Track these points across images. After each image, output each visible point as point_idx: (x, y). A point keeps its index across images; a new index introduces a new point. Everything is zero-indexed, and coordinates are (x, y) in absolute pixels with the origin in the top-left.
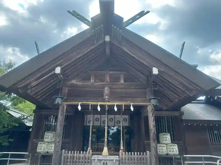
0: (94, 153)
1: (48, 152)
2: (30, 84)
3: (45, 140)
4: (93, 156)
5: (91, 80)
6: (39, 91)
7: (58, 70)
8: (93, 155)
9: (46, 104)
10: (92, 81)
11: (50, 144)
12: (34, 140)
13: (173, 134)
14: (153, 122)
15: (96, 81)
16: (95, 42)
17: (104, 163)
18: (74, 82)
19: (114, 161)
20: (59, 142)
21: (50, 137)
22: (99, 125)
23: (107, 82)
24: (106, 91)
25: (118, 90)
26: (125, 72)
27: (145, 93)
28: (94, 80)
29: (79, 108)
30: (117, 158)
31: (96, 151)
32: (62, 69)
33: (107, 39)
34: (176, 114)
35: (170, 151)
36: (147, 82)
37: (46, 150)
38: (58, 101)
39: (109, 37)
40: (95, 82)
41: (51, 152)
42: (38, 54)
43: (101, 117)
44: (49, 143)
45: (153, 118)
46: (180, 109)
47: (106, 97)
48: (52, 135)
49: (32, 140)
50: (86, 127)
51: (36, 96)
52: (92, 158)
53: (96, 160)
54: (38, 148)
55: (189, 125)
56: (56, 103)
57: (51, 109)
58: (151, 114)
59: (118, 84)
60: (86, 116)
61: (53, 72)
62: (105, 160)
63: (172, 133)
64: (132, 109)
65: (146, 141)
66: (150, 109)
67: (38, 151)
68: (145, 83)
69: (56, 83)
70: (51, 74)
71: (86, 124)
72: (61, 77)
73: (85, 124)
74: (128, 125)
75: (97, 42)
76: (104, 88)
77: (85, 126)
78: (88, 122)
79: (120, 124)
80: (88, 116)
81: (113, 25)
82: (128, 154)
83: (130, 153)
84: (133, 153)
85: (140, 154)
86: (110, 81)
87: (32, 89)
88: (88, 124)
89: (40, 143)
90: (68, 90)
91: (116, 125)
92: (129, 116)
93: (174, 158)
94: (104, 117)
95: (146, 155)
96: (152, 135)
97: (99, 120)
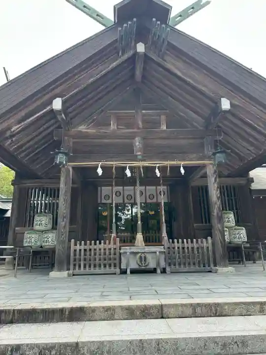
1: (41, 247)
2: (9, 128)
3: (37, 227)
4: (122, 248)
5: (111, 125)
6: (25, 144)
7: (57, 104)
8: (121, 246)
9: (34, 169)
10: (113, 126)
11: (45, 233)
12: (17, 228)
13: (237, 212)
14: (217, 191)
15: (120, 127)
16: (120, 54)
17: (141, 257)
18: (82, 128)
19: (158, 253)
20: (64, 227)
21: (43, 222)
23: (139, 128)
24: (137, 144)
25: (158, 142)
26: (168, 111)
27: (202, 146)
28: (117, 125)
29: (100, 171)
30: (161, 248)
32: (64, 103)
33: (141, 48)
34: (242, 181)
35: (235, 238)
36: (207, 127)
37: (39, 244)
38: (60, 158)
39: (143, 45)
40: (118, 128)
41: (48, 245)
42: (8, 80)
43: (123, 189)
44: (42, 232)
45: (216, 185)
46: (247, 174)
47: (139, 153)
48: (48, 219)
49: (14, 228)
51: (18, 154)
52: (122, 251)
53: (128, 254)
54: (25, 241)
55: (261, 197)
56: (58, 162)
57: (42, 178)
58: (213, 179)
59: (157, 132)
60: (99, 188)
61: (48, 108)
62: (142, 253)
63: (235, 211)
64: (183, 171)
65: (195, 225)
66: (210, 170)
67: (25, 245)
68: (201, 128)
69: (52, 131)
70: (45, 111)
71: (101, 201)
72: (62, 118)
73: (99, 202)
74: (167, 201)
75: (123, 54)
76: (134, 139)
78: (103, 197)
79: (154, 200)
80: (103, 188)
81: (154, 19)
82: (178, 242)
83: (180, 240)
84: (185, 240)
85: (197, 242)
86: (143, 127)
87: (14, 139)
88: (104, 201)
89: (28, 233)
90: (74, 143)
91: (149, 201)
92: (169, 187)
93: (244, 247)
94: (129, 190)
95: (207, 243)
96: (215, 212)
97: (120, 195)
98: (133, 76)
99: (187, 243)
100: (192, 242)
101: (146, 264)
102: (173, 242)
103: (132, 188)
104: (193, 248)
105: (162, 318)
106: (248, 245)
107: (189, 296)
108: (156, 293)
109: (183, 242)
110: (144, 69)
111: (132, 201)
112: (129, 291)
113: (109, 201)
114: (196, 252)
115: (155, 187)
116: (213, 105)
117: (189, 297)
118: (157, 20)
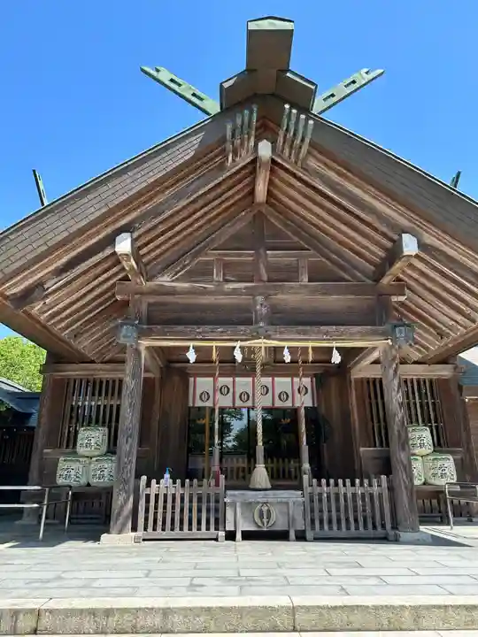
0: (231, 483)
1: (89, 485)
2: (40, 284)
3: (80, 450)
4: (229, 492)
5: (213, 274)
7: (124, 245)
8: (227, 488)
9: (80, 347)
10: (217, 277)
11: (96, 461)
12: (45, 451)
13: (437, 427)
15: (227, 278)
16: (230, 159)
17: (261, 511)
18: (165, 280)
19: (291, 504)
22: (231, 405)
23: (261, 281)
24: (259, 306)
26: (311, 252)
27: (371, 312)
28: (224, 274)
29: (192, 356)
30: (298, 495)
31: (235, 478)
32: (134, 241)
33: (265, 150)
34: (445, 371)
35: (434, 475)
37: (83, 481)
39: (269, 144)
40: (226, 280)
41: (101, 483)
43: (234, 381)
44: (91, 459)
48: (100, 435)
49: (43, 451)
50: (192, 410)
51: (53, 323)
52: (227, 500)
53: (239, 504)
54: (59, 473)
57: (93, 362)
59: (292, 287)
60: (192, 379)
61: (108, 252)
62: (264, 503)
63: (434, 425)
64: (337, 358)
65: (362, 449)
67: (60, 481)
68: (369, 282)
69: (113, 285)
71: (194, 402)
72: (131, 266)
73: (191, 404)
74: (311, 405)
75: (234, 160)
76: (252, 298)
77: (190, 408)
78: (198, 397)
79: (288, 404)
80: (198, 379)
81: (287, 106)
82: (328, 485)
83: (332, 481)
84: (340, 481)
85: (362, 484)
86: (268, 277)
87: (47, 301)
88: (199, 404)
89: (65, 461)
90: (150, 305)
91: (278, 404)
92: (314, 379)
93: (449, 492)
94: (243, 383)
95: (379, 486)
96: (395, 428)
97: (228, 392)
98: (252, 193)
99: (344, 485)
100: (353, 484)
101: (271, 522)
102: (319, 485)
103: (250, 379)
104: (354, 495)
105: (294, 630)
106: (458, 488)
107: (343, 589)
108: (286, 583)
109: (336, 484)
110: (271, 182)
111: (249, 404)
112: (239, 576)
113: (209, 404)
114: (360, 502)
115: (289, 379)
116: (389, 244)
117: (343, 593)
118: (292, 107)
